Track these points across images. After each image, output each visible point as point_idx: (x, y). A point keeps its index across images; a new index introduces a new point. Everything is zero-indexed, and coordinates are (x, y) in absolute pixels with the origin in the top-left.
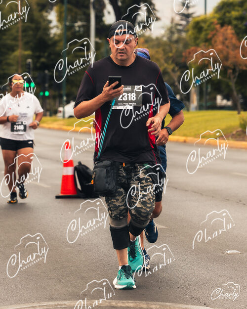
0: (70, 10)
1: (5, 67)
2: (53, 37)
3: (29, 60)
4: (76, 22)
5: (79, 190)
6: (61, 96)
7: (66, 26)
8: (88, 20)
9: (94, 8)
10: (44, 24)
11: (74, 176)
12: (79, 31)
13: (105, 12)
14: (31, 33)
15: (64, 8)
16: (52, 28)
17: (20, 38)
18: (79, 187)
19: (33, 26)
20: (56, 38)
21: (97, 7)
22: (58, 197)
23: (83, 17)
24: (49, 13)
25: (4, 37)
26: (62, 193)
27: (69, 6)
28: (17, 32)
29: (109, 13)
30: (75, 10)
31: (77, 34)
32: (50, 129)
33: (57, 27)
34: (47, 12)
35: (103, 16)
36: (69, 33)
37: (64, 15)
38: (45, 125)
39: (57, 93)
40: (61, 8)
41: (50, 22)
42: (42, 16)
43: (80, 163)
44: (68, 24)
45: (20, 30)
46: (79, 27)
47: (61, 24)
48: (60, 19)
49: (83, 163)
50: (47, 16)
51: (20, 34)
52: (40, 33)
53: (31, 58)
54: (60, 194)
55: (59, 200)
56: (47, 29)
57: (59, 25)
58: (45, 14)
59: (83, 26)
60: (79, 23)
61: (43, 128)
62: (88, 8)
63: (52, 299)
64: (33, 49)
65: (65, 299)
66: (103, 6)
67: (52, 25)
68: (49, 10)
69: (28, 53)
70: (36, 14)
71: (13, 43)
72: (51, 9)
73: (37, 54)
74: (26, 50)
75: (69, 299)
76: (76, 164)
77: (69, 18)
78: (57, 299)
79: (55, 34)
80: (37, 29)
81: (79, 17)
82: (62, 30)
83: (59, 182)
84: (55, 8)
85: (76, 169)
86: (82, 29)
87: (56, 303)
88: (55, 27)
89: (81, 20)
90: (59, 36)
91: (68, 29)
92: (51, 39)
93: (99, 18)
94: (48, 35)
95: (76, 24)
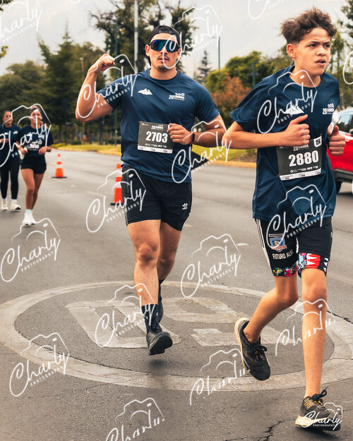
6: (114, 130)
9: (137, 65)
25: (72, 88)
26: (115, 201)
32: (105, 154)
33: (111, 80)
38: (102, 151)
39: (110, 128)
41: (105, 76)
54: (113, 202)
57: (112, 78)
61: (100, 153)
63: (109, 280)
65: (119, 280)
66: (144, 64)
67: (106, 78)
75: (122, 280)
78: (112, 280)
87: (112, 282)
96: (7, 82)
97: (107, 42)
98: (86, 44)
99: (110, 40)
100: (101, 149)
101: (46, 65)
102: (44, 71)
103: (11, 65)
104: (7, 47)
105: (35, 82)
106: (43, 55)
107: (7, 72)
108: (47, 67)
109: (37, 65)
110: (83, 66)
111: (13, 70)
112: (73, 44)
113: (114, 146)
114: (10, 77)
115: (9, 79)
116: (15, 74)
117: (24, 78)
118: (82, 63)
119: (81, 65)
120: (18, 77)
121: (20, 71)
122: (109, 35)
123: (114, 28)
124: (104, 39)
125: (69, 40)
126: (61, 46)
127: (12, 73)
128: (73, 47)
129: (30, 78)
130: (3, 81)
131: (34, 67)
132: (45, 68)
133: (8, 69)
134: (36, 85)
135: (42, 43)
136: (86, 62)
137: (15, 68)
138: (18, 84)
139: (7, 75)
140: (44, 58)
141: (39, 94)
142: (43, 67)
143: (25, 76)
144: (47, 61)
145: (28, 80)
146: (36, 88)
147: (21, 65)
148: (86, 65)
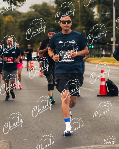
0: (103, 7)
2: (96, 20)
3: (84, 31)
4: (106, 13)
5: (108, 92)
6: (99, 48)
7: (101, 14)
8: (112, 12)
9: (115, 6)
10: (91, 14)
11: (106, 86)
12: (108, 17)
14: (85, 18)
15: (101, 6)
16: (95, 16)
17: (80, 21)
18: (108, 91)
19: (86, 14)
20: (97, 20)
21: (116, 5)
22: (98, 96)
23: (110, 10)
24: (94, 8)
26: (100, 94)
27: (103, 5)
28: (79, 17)
30: (106, 7)
31: (107, 18)
32: (94, 63)
33: (97, 15)
34: (92, 8)
36: (103, 18)
37: (100, 9)
38: (92, 62)
39: (97, 46)
40: (99, 6)
41: (94, 13)
42: (90, 10)
43: (108, 80)
44: (102, 13)
45: (80, 17)
46: (108, 15)
47: (99, 13)
48: (99, 11)
49: (110, 80)
50: (92, 10)
51: (80, 18)
52: (89, 18)
53: (85, 30)
54: (99, 94)
55: (99, 97)
56: (93, 16)
57: (98, 14)
58: (91, 9)
59: (109, 14)
60: (108, 13)
61: (91, 63)
62: (112, 6)
63: (95, 144)
64: (86, 26)
67: (95, 14)
68: (94, 7)
69: (84, 27)
70: (87, 9)
71: (76, 23)
72: (95, 7)
73: (88, 28)
74: (83, 26)
76: (106, 80)
77: (103, 10)
78: (98, 144)
79: (96, 19)
80: (88, 16)
81: (108, 10)
82: (99, 16)
83: (99, 89)
84: (96, 6)
85: (106, 82)
86: (109, 16)
87: (98, 146)
88: (96, 15)
89: (108, 12)
90: (98, 19)
91: (103, 16)
92: (94, 21)
93: (117, 10)
94: (93, 19)
95: (106, 14)
96: (30, 16)
100: (91, 60)
101: (55, 5)
102: (54, 9)
103: (32, 6)
105: (48, 16)
107: (30, 10)
108: (56, 6)
109: (49, 5)
110: (79, 6)
111: (34, 9)
113: (99, 58)
114: (32, 13)
115: (31, 14)
116: (35, 11)
117: (41, 14)
118: (79, 4)
119: (78, 5)
120: (37, 13)
121: (39, 9)
127: (33, 10)
129: (45, 14)
130: (27, 16)
131: (48, 7)
132: (55, 7)
133: (31, 8)
134: (49, 18)
137: (35, 7)
139: (30, 12)
141: (51, 24)
142: (53, 7)
143: (42, 12)
145: (44, 15)
146: (49, 20)
147: (39, 5)
148: (82, 6)
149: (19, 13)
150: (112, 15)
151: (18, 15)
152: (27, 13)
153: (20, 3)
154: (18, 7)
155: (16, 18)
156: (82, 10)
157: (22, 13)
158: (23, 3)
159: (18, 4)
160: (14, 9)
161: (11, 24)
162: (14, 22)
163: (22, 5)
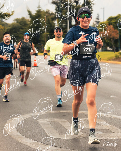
1: (41, 38)
3: (49, 36)
4: (63, 24)
8: (67, 23)
9: (69, 20)
10: (53, 25)
13: (72, 21)
14: (49, 27)
16: (55, 26)
19: (50, 25)
23: (65, 22)
29: (73, 21)
31: (64, 28)
33: (57, 26)
34: (54, 21)
35: (71, 22)
41: (55, 24)
42: (53, 22)
46: (64, 25)
52: (52, 27)
56: (54, 26)
58: (53, 21)
59: (65, 25)
60: (64, 24)
64: (50, 32)
66: (71, 19)
67: (55, 25)
69: (48, 33)
70: (51, 21)
73: (51, 34)
74: (47, 32)
80: (51, 26)
82: (59, 26)
86: (65, 26)
89: (65, 23)
91: (61, 26)
93: (70, 23)
96: (13, 26)
97: (56, 10)
98: (47, 11)
99: (57, 9)
101: (30, 19)
104: (14, 11)
106: (29, 15)
107: (13, 22)
108: (31, 20)
111: (16, 21)
112: (42, 10)
114: (15, 24)
115: (14, 25)
116: (17, 23)
117: (21, 24)
121: (19, 21)
122: (57, 7)
123: (59, 4)
124: (55, 8)
125: (40, 9)
126: (37, 11)
127: (16, 22)
128: (42, 12)
129: (23, 24)
131: (25, 20)
133: (14, 20)
134: (26, 27)
135: (28, 10)
136: (47, 18)
137: (17, 20)
138: (18, 27)
139: (14, 23)
140: (29, 16)
142: (29, 20)
144: (30, 17)
145: (22, 25)
146: (25, 28)
147: (20, 19)
148: (47, 19)
149: (7, 24)
150: (67, 26)
151: (6, 25)
152: (12, 24)
153: (7, 17)
154: (6, 20)
155: (5, 27)
156: (48, 22)
157: (9, 24)
158: (9, 17)
159: (6, 18)
160: (4, 21)
161: (1, 30)
162: (3, 29)
163: (8, 19)
